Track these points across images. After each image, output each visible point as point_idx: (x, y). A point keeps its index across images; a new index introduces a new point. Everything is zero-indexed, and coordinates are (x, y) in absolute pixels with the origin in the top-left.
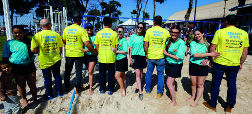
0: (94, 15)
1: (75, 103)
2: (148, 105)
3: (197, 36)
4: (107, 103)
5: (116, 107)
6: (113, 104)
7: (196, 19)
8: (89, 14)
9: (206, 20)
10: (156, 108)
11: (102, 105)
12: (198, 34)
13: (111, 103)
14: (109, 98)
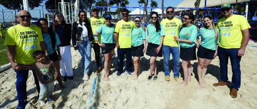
0: (101, 6)
1: (96, 88)
2: (164, 90)
3: (207, 22)
4: (125, 88)
5: (134, 91)
6: (131, 88)
7: (207, 6)
8: (97, 5)
9: (217, 7)
10: (172, 92)
11: (121, 90)
12: (208, 21)
13: (129, 88)
14: (127, 84)
